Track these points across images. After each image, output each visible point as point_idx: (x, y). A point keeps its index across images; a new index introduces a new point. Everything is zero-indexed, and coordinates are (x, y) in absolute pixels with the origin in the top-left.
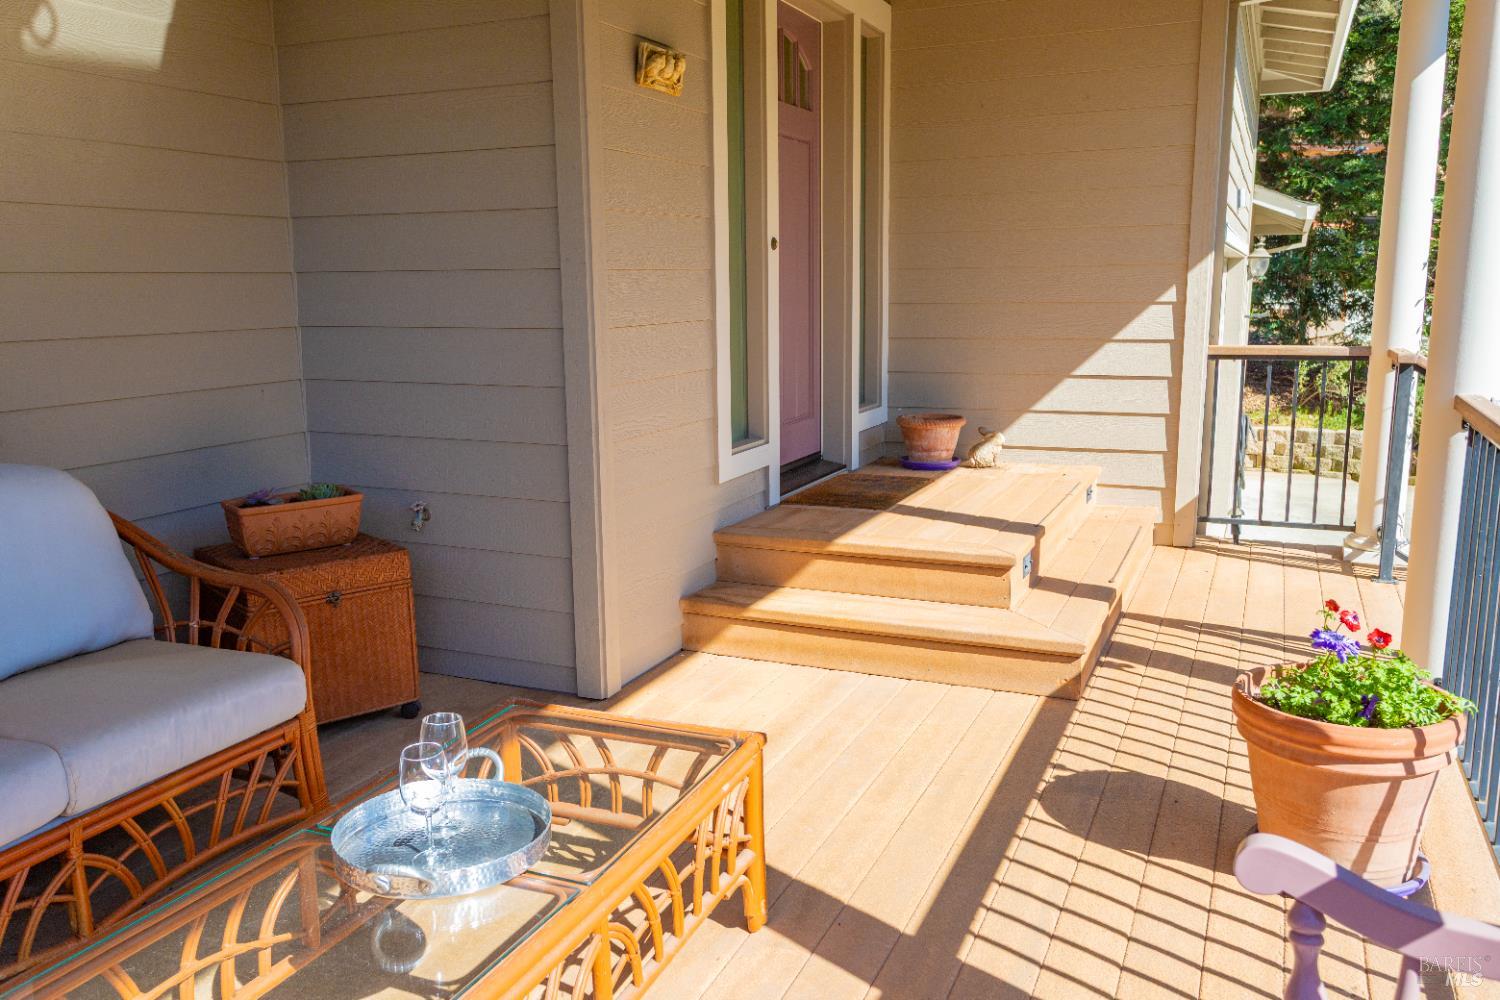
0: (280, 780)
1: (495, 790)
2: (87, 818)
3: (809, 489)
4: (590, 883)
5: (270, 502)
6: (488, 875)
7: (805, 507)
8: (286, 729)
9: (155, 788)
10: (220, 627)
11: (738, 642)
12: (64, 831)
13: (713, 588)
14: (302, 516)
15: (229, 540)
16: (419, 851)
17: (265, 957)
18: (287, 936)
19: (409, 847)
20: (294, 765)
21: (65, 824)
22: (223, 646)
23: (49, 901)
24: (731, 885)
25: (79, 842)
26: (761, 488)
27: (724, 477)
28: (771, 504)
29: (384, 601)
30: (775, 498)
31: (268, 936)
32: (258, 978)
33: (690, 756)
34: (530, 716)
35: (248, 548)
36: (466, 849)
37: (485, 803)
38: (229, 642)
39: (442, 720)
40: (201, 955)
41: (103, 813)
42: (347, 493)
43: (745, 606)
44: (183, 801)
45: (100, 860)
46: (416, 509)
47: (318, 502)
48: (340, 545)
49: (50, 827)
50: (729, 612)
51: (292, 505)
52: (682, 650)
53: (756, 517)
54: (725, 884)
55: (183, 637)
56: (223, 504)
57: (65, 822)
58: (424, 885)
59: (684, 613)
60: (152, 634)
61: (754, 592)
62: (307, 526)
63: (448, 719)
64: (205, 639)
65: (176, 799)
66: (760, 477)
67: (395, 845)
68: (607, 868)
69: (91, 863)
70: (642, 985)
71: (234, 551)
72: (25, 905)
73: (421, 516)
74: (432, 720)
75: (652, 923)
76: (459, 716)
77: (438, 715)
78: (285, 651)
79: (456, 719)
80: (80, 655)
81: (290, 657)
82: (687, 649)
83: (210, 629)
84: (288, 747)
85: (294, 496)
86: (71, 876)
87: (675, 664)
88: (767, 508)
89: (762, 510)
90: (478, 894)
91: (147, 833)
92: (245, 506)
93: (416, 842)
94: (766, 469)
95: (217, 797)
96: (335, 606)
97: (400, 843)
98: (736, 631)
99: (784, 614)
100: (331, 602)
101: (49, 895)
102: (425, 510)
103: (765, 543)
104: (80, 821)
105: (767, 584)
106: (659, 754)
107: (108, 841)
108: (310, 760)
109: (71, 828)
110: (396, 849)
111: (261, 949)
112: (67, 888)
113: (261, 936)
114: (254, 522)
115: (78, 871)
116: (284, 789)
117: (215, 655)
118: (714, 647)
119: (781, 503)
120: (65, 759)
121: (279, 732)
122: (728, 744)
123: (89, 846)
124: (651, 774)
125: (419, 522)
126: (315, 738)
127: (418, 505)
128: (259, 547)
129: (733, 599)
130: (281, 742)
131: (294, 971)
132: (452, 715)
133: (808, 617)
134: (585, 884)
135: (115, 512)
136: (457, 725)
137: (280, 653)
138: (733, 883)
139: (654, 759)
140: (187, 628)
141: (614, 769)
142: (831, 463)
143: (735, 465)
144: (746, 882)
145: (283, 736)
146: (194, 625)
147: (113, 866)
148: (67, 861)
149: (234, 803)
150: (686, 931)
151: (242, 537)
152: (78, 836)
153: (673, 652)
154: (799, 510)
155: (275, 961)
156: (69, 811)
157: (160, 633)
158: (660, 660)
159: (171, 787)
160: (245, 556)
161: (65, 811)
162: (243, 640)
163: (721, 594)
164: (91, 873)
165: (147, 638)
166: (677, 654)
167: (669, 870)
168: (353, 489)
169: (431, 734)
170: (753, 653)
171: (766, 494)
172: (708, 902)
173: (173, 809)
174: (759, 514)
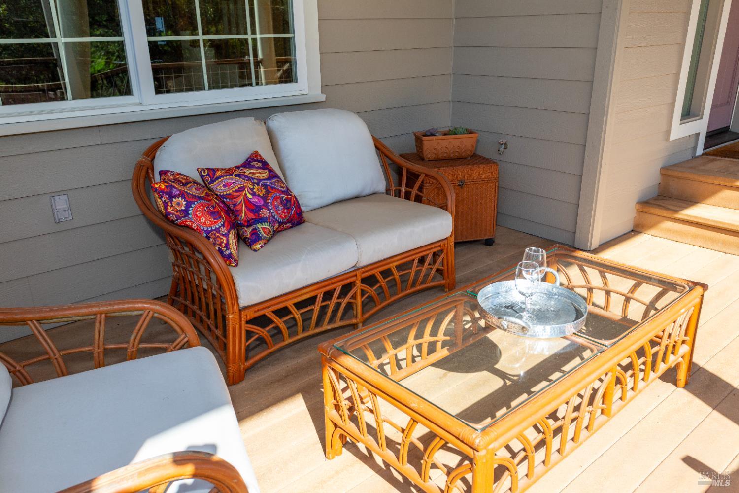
0: (438, 265)
1: (554, 290)
2: (363, 269)
3: (721, 148)
4: (609, 346)
5: (436, 134)
6: (556, 332)
7: (718, 158)
8: (442, 243)
9: (389, 261)
10: (414, 192)
11: (668, 230)
12: (354, 273)
13: (656, 199)
14: (450, 143)
15: (415, 151)
16: (518, 313)
17: (439, 345)
18: (448, 338)
19: (513, 309)
20: (443, 260)
21: (355, 270)
22: (415, 201)
23: (347, 301)
24: (675, 361)
25: (360, 279)
26: (693, 145)
27: (673, 137)
28: (697, 155)
29: (484, 187)
30: (700, 151)
31: (441, 336)
32: (435, 353)
33: (656, 290)
34: (566, 255)
35: (425, 155)
36: (541, 316)
37: (550, 295)
38: (418, 199)
39: (535, 251)
40: (416, 338)
41: (369, 268)
42: (471, 132)
43: (677, 211)
44: (399, 268)
45: (366, 287)
46: (501, 143)
47: (457, 136)
48: (465, 158)
49: (349, 271)
50: (665, 213)
51: (444, 136)
52: (632, 231)
53: (688, 161)
54: (672, 360)
55: (398, 194)
56: (415, 134)
57: (356, 269)
58: (525, 329)
59: (637, 211)
60: (385, 191)
61: (684, 205)
62: (452, 147)
63: (538, 252)
64: (408, 197)
65: (396, 267)
66: (693, 139)
67: (505, 307)
68: (618, 341)
69: (363, 288)
70: (626, 401)
71: (419, 156)
72: (339, 301)
73: (503, 147)
74: (530, 250)
75: (635, 372)
76: (544, 251)
77: (533, 248)
78: (444, 207)
79: (542, 252)
80: (356, 198)
81: (446, 210)
82: (635, 230)
83: (411, 192)
84: (442, 251)
85: (447, 132)
86: (355, 292)
87: (629, 238)
88: (694, 157)
89: (691, 158)
90: (548, 339)
91: (384, 279)
92: (425, 135)
93: (515, 307)
94: (698, 135)
95: (411, 269)
96: (462, 188)
97: (508, 307)
98: (668, 224)
99: (700, 218)
100: (459, 185)
101: (347, 299)
102: (505, 144)
103: (695, 177)
104: (360, 270)
105: (691, 201)
106: (636, 286)
107: (370, 280)
108: (450, 258)
109: (357, 272)
110: (506, 309)
111: (438, 341)
112: (354, 297)
113: (439, 335)
114: (429, 144)
115: (358, 291)
116: (438, 270)
117: (411, 204)
118: (652, 231)
119: (703, 155)
120: (358, 243)
121: (439, 244)
122: (684, 287)
123: (364, 281)
124: (630, 295)
125: (502, 149)
126: (453, 248)
127: (502, 141)
128: (429, 156)
129: (669, 207)
130: (439, 249)
131: (449, 354)
132: (541, 250)
133: (717, 222)
134: (607, 346)
135: (374, 135)
136: (542, 255)
137: (441, 207)
138: (676, 360)
139: (633, 288)
140: (400, 191)
141: (608, 289)
142: (736, 133)
143: (680, 130)
144: (681, 361)
145: (440, 246)
146: (403, 189)
147: (372, 291)
148: (355, 286)
149: (418, 273)
150: (650, 380)
151: (422, 150)
152: (360, 276)
153: (628, 231)
154: (716, 160)
155: (443, 347)
156: (357, 265)
157: (388, 191)
158: (620, 234)
159: (394, 262)
160: (423, 159)
161: (356, 265)
162: (424, 198)
163: (660, 203)
164: (363, 293)
165: (383, 193)
166: (629, 232)
167: (648, 347)
168: (475, 131)
169: (529, 257)
170: (677, 237)
171: (695, 148)
172: (662, 367)
173: (394, 271)
174: (690, 160)
